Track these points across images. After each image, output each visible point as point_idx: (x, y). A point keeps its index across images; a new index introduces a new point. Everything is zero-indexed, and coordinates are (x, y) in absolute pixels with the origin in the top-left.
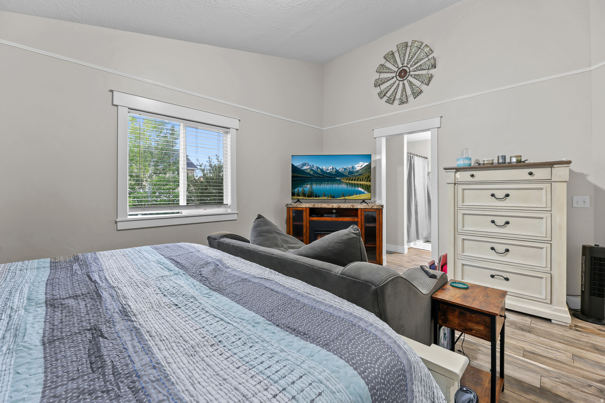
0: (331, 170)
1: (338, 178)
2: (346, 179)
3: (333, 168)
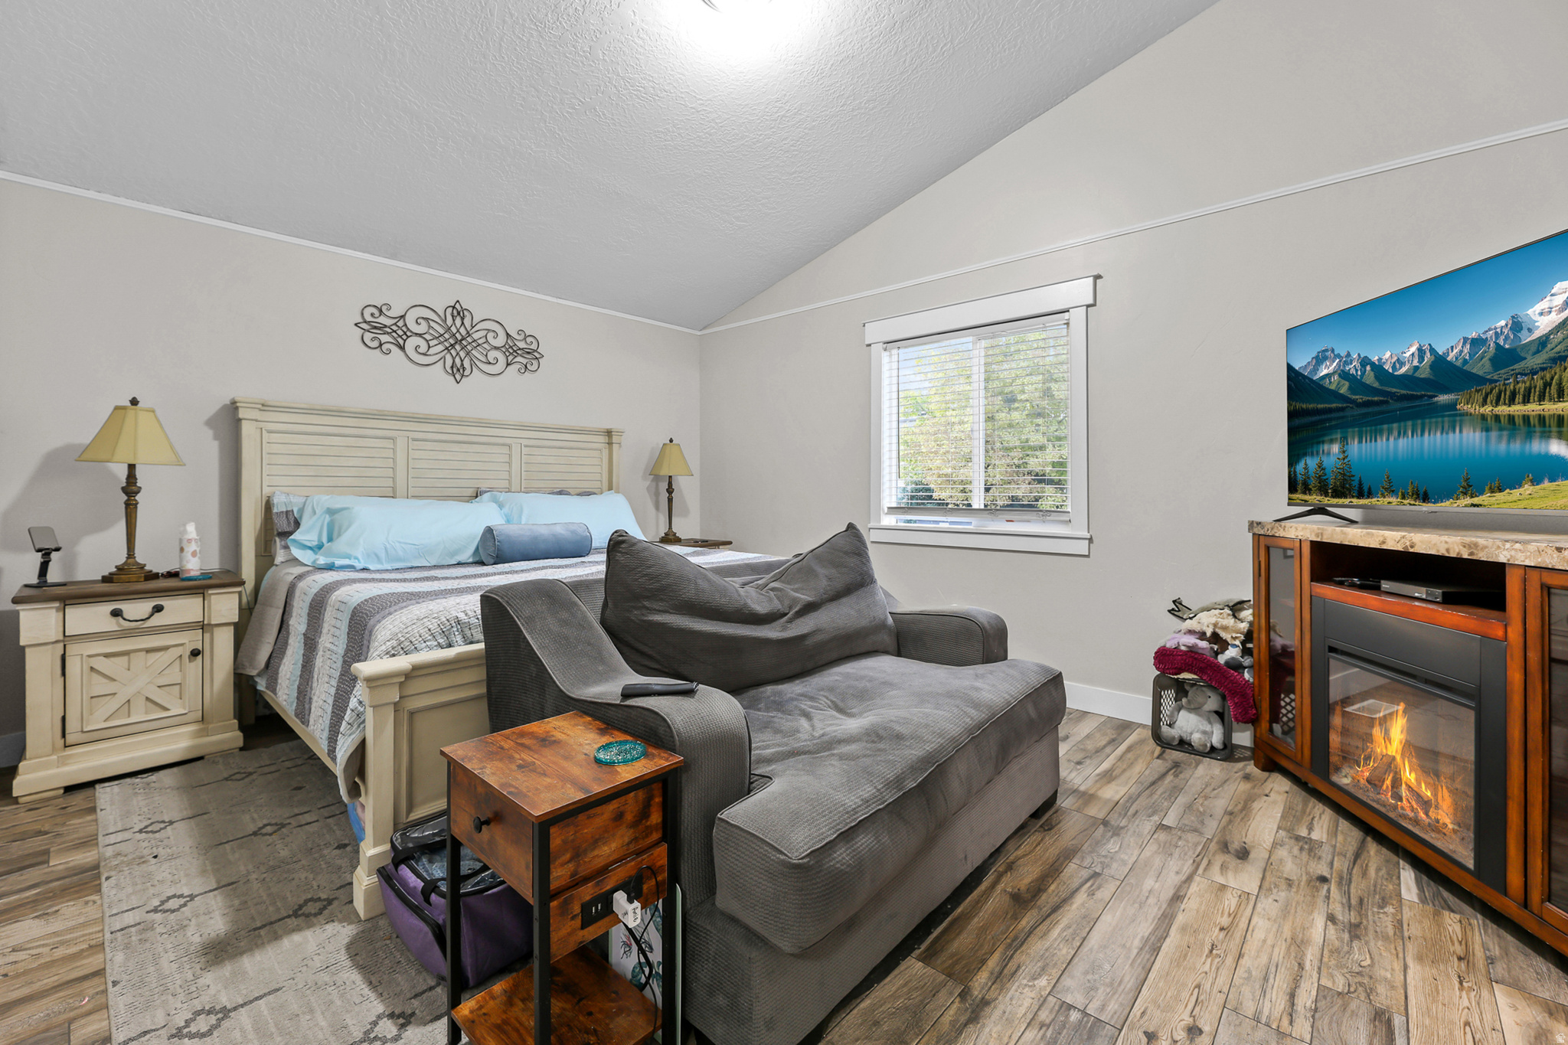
0: (1416, 363)
1: (1443, 398)
2: (1479, 397)
3: (1420, 350)
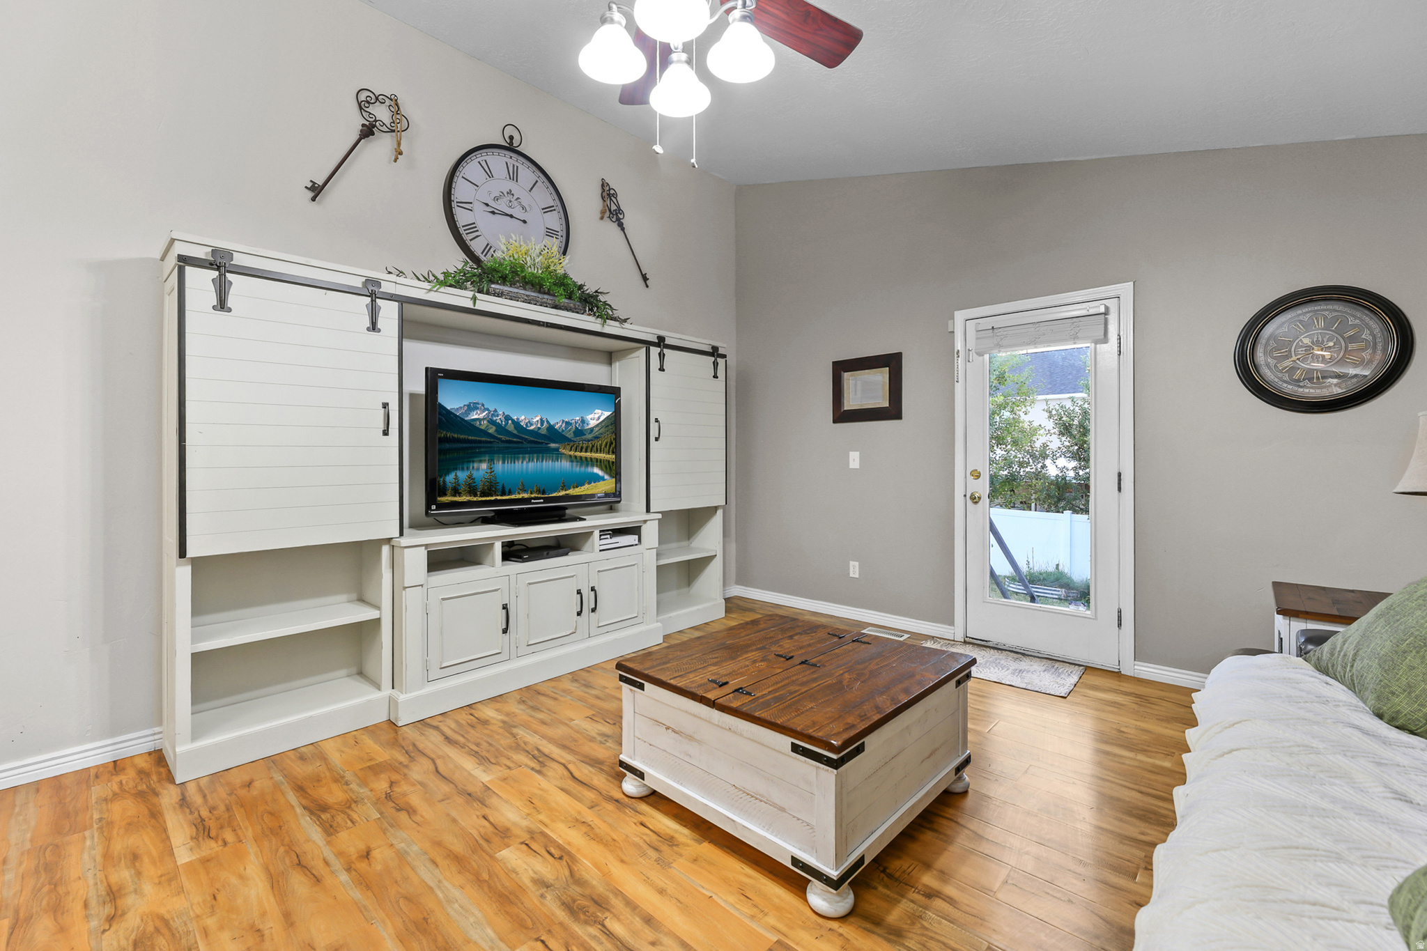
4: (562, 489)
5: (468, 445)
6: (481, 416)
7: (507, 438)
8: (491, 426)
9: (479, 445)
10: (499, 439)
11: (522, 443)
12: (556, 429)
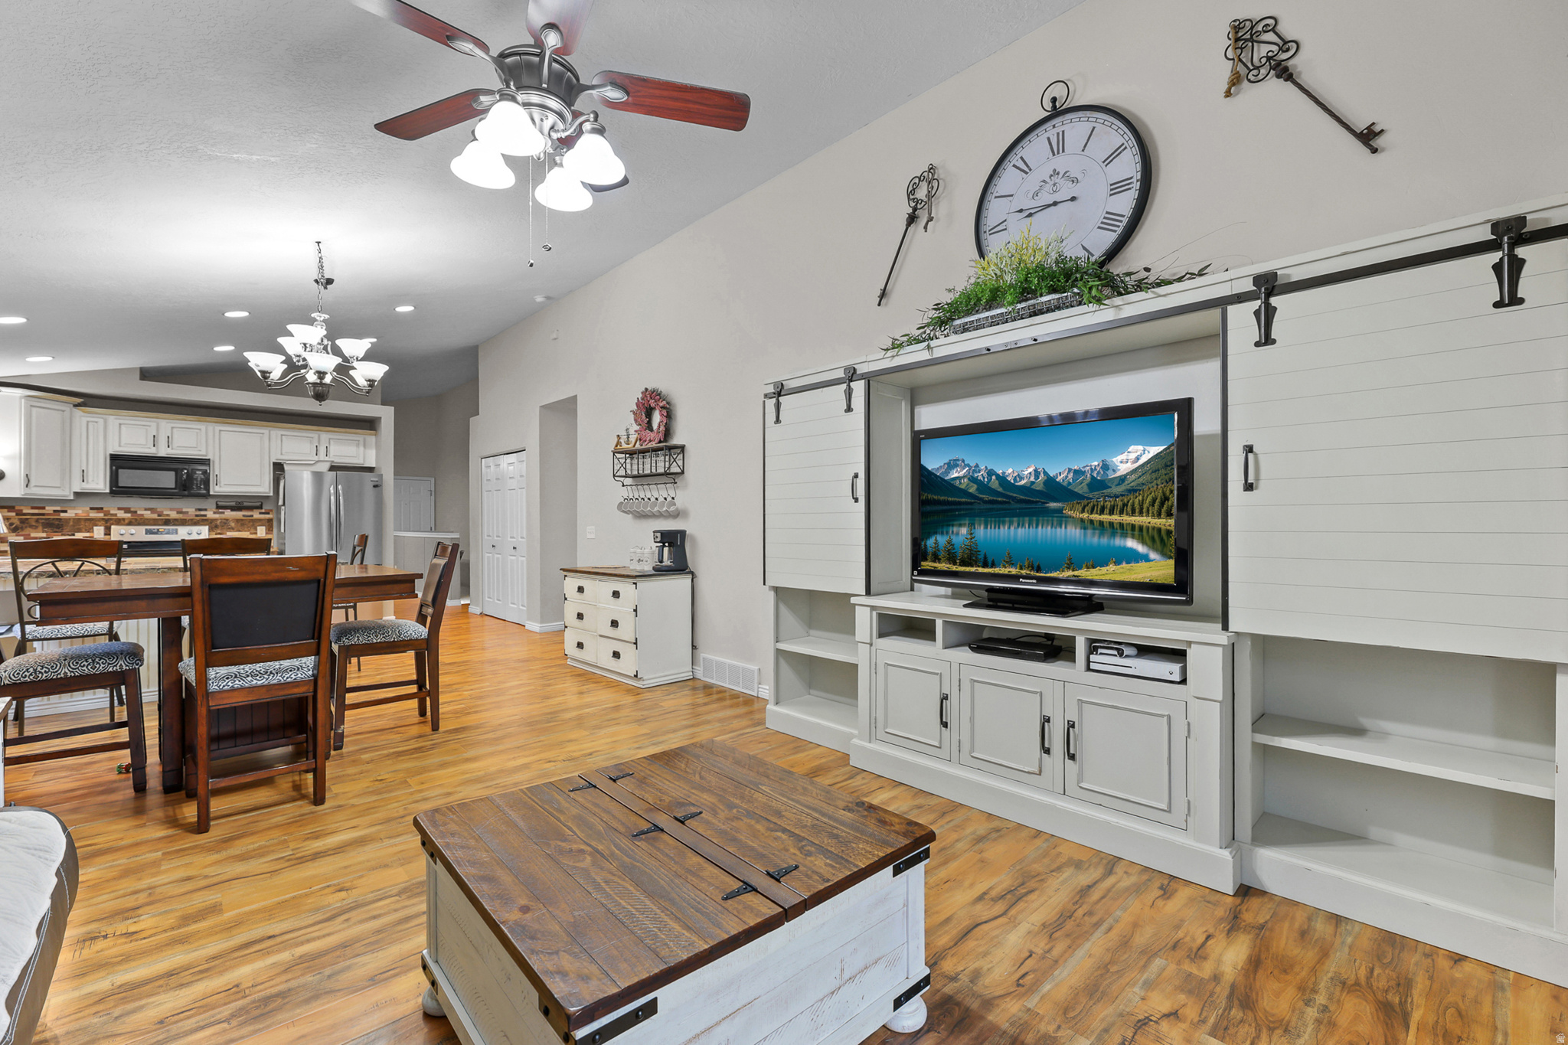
4: (1068, 568)
5: (948, 507)
6: (962, 474)
7: (991, 498)
8: (972, 484)
9: (958, 507)
10: (981, 499)
11: (1009, 503)
12: (1058, 483)
